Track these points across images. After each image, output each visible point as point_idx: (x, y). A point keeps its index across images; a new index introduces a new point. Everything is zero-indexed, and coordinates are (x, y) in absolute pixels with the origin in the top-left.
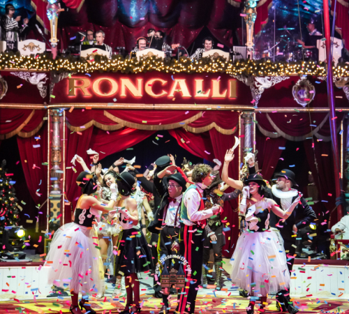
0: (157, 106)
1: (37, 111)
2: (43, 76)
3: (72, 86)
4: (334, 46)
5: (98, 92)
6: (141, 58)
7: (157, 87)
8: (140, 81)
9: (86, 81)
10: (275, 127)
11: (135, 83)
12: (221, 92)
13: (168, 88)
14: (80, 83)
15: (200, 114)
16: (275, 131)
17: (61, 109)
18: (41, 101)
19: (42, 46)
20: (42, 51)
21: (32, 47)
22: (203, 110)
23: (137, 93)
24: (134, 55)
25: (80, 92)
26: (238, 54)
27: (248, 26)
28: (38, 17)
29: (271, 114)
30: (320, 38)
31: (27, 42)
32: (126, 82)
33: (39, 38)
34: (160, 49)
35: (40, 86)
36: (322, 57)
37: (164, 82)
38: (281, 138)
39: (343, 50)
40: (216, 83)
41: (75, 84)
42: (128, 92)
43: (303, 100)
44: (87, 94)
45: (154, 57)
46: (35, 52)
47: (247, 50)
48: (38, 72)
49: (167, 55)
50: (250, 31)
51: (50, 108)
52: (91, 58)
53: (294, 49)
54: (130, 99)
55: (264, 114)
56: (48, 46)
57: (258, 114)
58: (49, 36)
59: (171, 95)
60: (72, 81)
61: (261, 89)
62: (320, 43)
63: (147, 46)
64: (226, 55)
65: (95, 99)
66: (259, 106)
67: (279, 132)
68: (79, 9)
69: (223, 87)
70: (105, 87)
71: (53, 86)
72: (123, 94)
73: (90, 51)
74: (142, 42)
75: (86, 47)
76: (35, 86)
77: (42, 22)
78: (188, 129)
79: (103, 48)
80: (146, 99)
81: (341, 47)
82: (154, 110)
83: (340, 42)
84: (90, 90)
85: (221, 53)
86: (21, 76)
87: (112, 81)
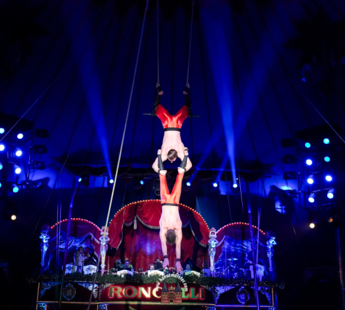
0: (159, 304)
1: (91, 305)
2: (96, 286)
3: (111, 292)
4: (259, 270)
5: (127, 296)
6: (150, 276)
7: (159, 293)
8: (149, 288)
9: (120, 289)
11: (147, 290)
12: (196, 295)
14: (116, 290)
15: (183, 308)
17: (105, 305)
18: (94, 300)
20: (95, 271)
21: (91, 269)
22: (186, 306)
23: (147, 295)
24: (147, 274)
25: (115, 295)
26: (205, 274)
27: (211, 258)
28: (95, 253)
29: (225, 309)
30: (251, 264)
31: (87, 267)
32: (143, 290)
33: (95, 264)
35: (94, 291)
36: (252, 277)
39: (264, 272)
40: (192, 290)
41: (113, 290)
42: (142, 294)
43: (243, 301)
44: (119, 296)
45: (158, 275)
46: (92, 272)
47: (210, 271)
48: (93, 284)
50: (212, 260)
51: (99, 304)
52: (123, 276)
53: (237, 270)
54: (144, 298)
55: (220, 308)
56: (100, 268)
57: (217, 308)
58: (101, 263)
60: (111, 288)
61: (219, 293)
62: (251, 267)
64: (198, 274)
65: (124, 299)
66: (218, 303)
68: (117, 248)
69: (197, 292)
70: (130, 292)
71: (100, 291)
72: (140, 296)
73: (122, 272)
74: (152, 267)
75: (120, 269)
76: (91, 292)
77: (97, 255)
79: (129, 269)
80: (152, 299)
81: (263, 270)
82: (157, 306)
83: (263, 267)
84: (121, 294)
85: (195, 273)
86: (84, 285)
87: (134, 289)
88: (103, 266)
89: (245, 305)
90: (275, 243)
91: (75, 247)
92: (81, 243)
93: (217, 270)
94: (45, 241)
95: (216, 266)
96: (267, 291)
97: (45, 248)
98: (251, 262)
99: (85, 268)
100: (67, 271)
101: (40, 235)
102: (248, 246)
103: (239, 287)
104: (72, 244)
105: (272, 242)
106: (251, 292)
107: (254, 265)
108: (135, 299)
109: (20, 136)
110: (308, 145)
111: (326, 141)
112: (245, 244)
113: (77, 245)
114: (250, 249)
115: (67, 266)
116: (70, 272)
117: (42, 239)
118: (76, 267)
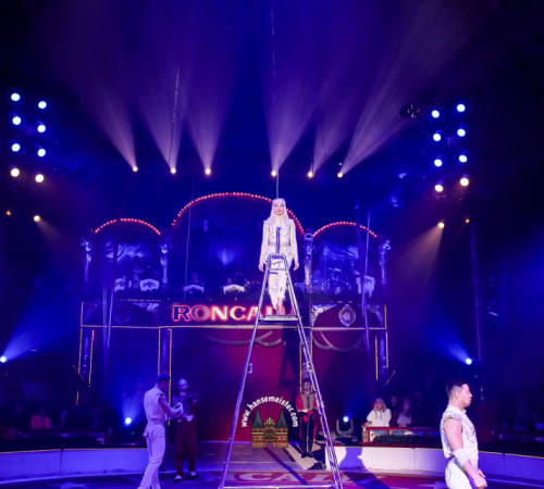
0: (239, 327)
1: (151, 330)
2: (156, 305)
3: (177, 313)
4: (368, 282)
5: (197, 318)
7: (238, 313)
8: (226, 308)
10: (327, 341)
11: (222, 310)
13: (246, 313)
14: (182, 310)
15: (270, 333)
16: (326, 344)
17: (170, 328)
18: (154, 324)
19: (157, 283)
20: (157, 287)
21: (149, 284)
22: (274, 330)
23: (223, 317)
24: (222, 290)
25: (182, 317)
27: (306, 268)
29: (324, 332)
30: (358, 276)
31: (146, 281)
32: (216, 309)
34: (241, 285)
36: (360, 292)
37: (243, 309)
38: (331, 349)
39: (375, 286)
41: (179, 311)
42: (217, 316)
43: (347, 322)
45: (236, 290)
46: (152, 287)
47: (305, 285)
48: (153, 303)
49: (246, 288)
50: (307, 272)
51: (161, 329)
53: (339, 284)
54: (219, 321)
55: (318, 332)
57: (314, 332)
58: (162, 277)
59: (249, 318)
60: (176, 309)
61: (316, 314)
62: (358, 280)
63: (233, 283)
65: (193, 322)
66: (315, 326)
67: (330, 346)
70: (201, 313)
72: (213, 318)
73: (191, 287)
76: (150, 313)
78: (262, 343)
80: (230, 321)
81: (374, 283)
83: (373, 279)
84: (190, 315)
86: (141, 305)
87: (206, 309)
88: (165, 281)
89: (350, 326)
90: (389, 248)
91: (128, 257)
92: (137, 251)
93: (314, 284)
94: (88, 249)
95: (312, 280)
96: (379, 310)
97: (89, 259)
98: (358, 273)
99: (142, 283)
100: (118, 288)
101: (82, 241)
102: (354, 252)
103: (343, 305)
104: (125, 253)
105: (386, 246)
106: (358, 311)
107: (362, 276)
108: (209, 322)
109: (42, 105)
110: (436, 114)
111: (461, 108)
112: (351, 249)
113: (131, 254)
114: (357, 256)
115: (118, 281)
116: (122, 288)
117: (84, 247)
118: (130, 283)
